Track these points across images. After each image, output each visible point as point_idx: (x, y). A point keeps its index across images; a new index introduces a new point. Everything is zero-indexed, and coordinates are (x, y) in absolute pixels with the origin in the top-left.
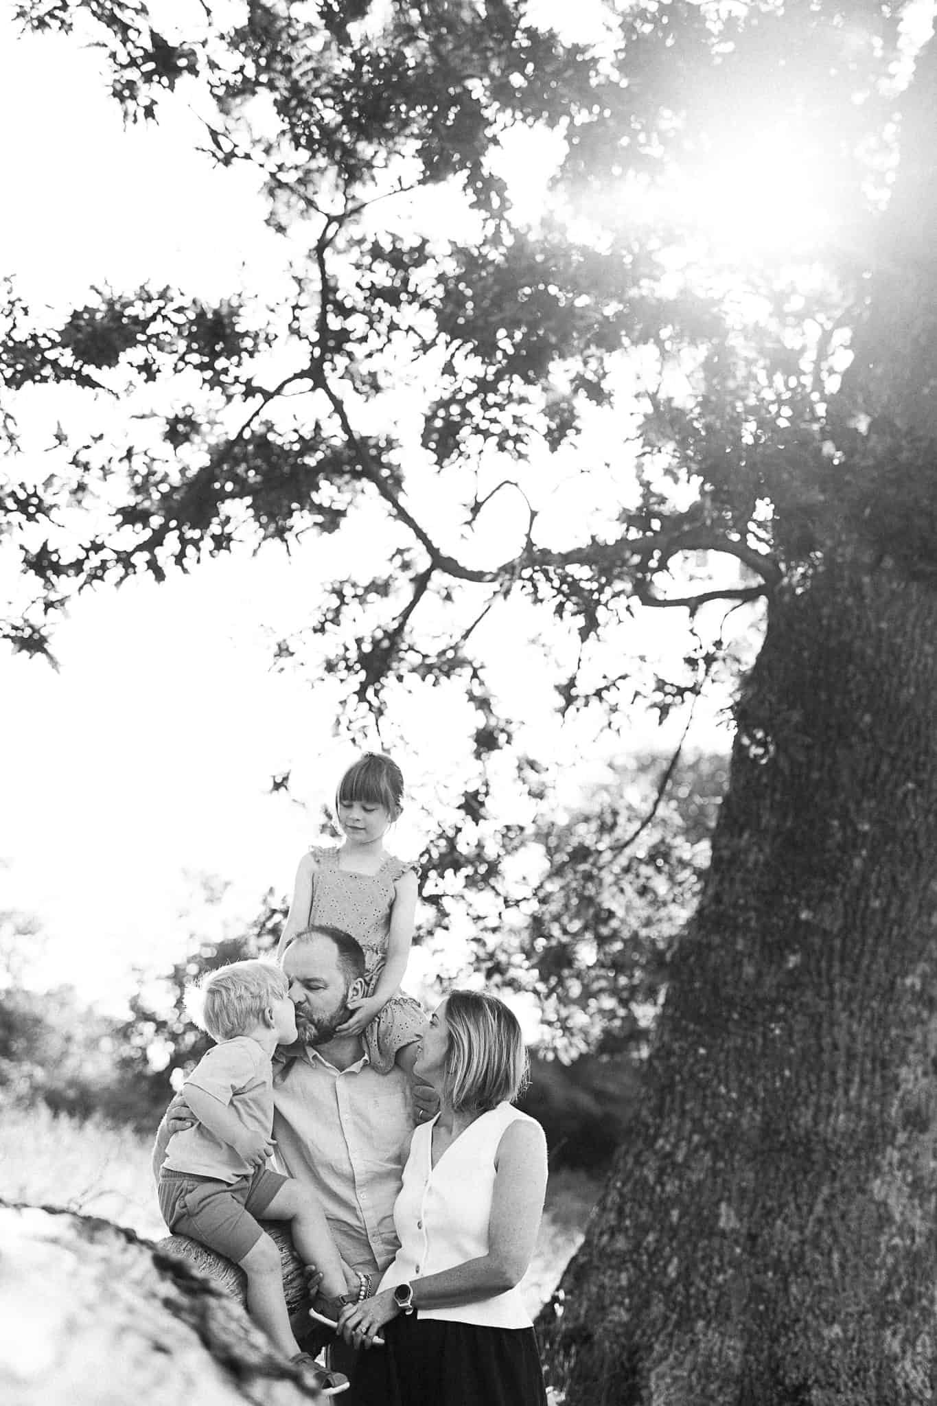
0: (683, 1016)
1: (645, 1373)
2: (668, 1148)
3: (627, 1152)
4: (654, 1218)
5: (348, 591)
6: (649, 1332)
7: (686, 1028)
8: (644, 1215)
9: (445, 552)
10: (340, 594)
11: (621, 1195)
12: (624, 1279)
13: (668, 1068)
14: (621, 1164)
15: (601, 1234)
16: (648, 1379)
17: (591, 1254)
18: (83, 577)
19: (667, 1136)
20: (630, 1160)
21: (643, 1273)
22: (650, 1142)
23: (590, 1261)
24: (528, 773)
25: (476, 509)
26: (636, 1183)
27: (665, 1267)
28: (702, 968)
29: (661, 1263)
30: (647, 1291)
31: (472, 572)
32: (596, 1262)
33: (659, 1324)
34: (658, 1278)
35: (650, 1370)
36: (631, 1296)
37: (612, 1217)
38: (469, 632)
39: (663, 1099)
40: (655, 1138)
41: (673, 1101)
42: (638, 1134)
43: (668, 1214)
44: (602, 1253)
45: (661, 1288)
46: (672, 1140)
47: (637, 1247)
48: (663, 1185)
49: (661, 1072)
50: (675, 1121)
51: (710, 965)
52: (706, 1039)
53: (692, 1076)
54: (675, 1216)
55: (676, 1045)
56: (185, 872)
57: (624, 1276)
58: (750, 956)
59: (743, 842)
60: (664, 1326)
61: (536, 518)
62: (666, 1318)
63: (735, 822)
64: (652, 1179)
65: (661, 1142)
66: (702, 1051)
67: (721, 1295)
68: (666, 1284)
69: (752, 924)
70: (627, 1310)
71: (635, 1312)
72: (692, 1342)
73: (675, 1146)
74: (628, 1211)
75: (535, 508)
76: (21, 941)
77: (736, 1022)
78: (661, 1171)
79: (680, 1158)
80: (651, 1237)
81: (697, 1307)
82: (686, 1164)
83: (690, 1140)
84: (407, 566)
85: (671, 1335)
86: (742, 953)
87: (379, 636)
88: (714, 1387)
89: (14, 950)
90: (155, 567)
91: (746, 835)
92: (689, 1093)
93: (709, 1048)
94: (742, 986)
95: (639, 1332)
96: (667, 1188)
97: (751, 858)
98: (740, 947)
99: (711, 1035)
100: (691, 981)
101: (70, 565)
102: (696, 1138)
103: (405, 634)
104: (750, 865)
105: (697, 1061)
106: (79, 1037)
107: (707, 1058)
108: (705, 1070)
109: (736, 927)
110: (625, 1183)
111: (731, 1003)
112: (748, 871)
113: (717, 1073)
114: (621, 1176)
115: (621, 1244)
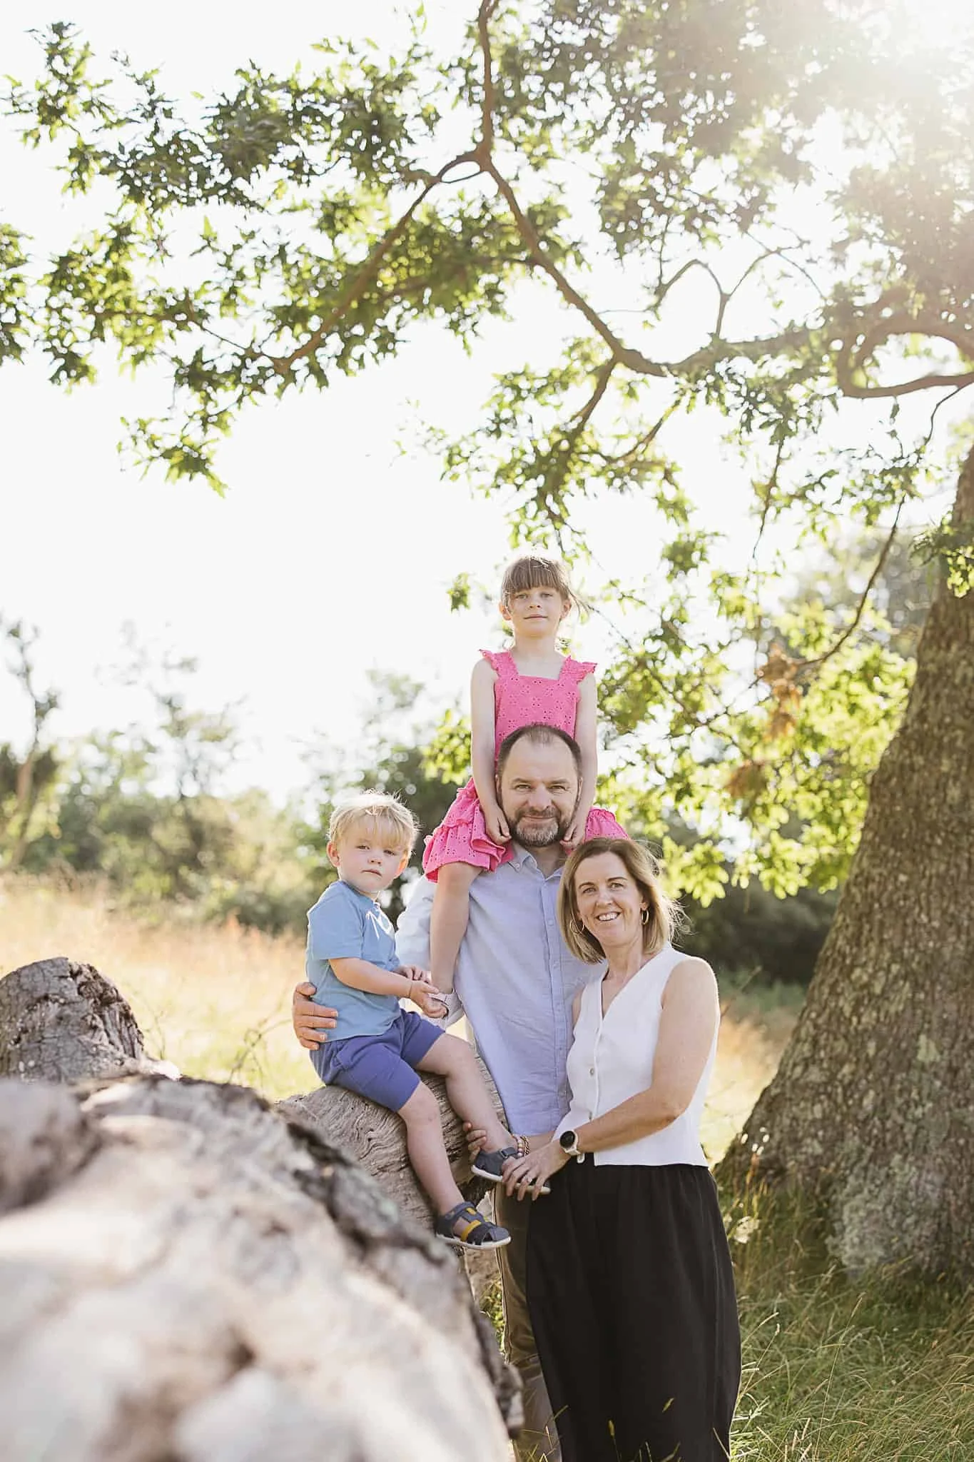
0: (883, 841)
1: (838, 1207)
2: (865, 978)
3: (822, 982)
4: (850, 1050)
5: (523, 385)
6: (843, 1165)
7: (886, 853)
8: (840, 1046)
9: (628, 345)
10: (515, 388)
11: (816, 1026)
12: (818, 1111)
13: (867, 896)
14: (816, 994)
15: (795, 1065)
16: (842, 1214)
17: (783, 1086)
18: (241, 387)
19: (864, 966)
20: (826, 990)
21: (837, 1106)
22: (847, 972)
23: (783, 1094)
25: (662, 291)
26: (831, 1014)
27: (861, 1100)
28: (904, 791)
29: (856, 1096)
30: (842, 1124)
31: (657, 365)
32: (789, 1094)
33: (855, 1155)
34: (853, 1111)
35: (843, 1204)
36: (824, 1129)
37: (806, 1049)
38: (656, 429)
39: (860, 928)
40: (852, 967)
41: (871, 930)
42: (834, 964)
43: (864, 1045)
44: (795, 1084)
45: (856, 1121)
46: (870, 970)
47: (832, 1079)
48: (859, 1016)
49: (858, 899)
50: (873, 951)
51: (913, 787)
52: (908, 864)
53: (891, 904)
54: (871, 1048)
55: (875, 872)
56: (373, 675)
57: (818, 1108)
58: (956, 778)
59: (951, 656)
60: (859, 1159)
61: (728, 304)
62: (861, 1152)
63: (943, 633)
64: (847, 1010)
65: (857, 972)
66: (903, 878)
67: (919, 1128)
68: (861, 1117)
69: (959, 743)
70: (821, 1143)
71: (829, 1145)
72: (888, 1176)
73: (873, 976)
74: (822, 1042)
75: (726, 290)
76: (209, 747)
77: (939, 848)
78: (858, 1003)
79: (877, 990)
80: (846, 1069)
81: (893, 1141)
82: (884, 995)
83: (888, 971)
84: (586, 358)
85: (866, 1169)
86: (947, 775)
87: (557, 437)
88: (909, 1221)
89: (200, 756)
90: (317, 372)
91: (954, 647)
92: (888, 922)
93: (910, 875)
94: (946, 810)
95: (833, 1165)
96: (864, 1020)
97: (959, 673)
98: (945, 768)
99: (913, 861)
100: (892, 805)
101: (227, 374)
102: (895, 968)
103: (585, 435)
104: (957, 681)
105: (897, 889)
106: (270, 846)
107: (908, 885)
108: (906, 898)
109: (940, 747)
110: (819, 1015)
111: (934, 828)
112: (955, 687)
113: (918, 901)
114: (815, 1006)
115: (815, 1075)
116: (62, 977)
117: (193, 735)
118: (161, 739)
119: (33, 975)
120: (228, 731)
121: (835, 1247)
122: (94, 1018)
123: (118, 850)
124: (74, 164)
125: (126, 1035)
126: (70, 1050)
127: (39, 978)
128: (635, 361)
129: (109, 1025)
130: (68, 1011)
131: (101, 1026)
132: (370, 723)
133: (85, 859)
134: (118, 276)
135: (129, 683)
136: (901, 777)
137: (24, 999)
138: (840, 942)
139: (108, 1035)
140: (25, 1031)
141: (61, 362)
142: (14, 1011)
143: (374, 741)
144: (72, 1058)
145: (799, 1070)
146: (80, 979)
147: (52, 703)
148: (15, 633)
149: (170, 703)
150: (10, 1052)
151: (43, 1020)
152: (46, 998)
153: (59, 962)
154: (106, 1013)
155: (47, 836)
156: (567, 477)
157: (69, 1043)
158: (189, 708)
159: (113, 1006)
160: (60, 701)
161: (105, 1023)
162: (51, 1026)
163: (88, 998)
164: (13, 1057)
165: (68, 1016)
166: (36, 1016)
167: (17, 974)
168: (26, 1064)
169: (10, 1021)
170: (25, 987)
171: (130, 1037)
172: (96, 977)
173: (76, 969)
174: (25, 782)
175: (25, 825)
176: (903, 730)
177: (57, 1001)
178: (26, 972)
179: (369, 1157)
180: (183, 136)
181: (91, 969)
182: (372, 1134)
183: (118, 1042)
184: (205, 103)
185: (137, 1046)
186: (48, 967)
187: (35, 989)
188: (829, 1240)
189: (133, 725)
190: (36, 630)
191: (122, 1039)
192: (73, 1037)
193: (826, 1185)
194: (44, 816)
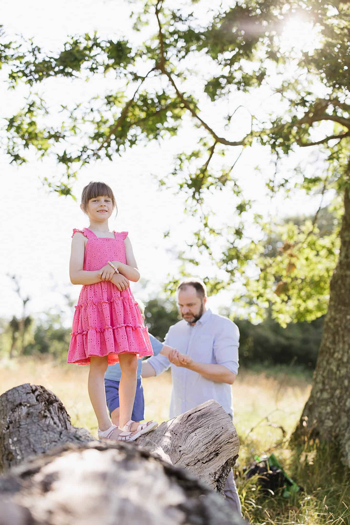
0: (339, 304)
1: (343, 445)
2: (340, 356)
3: (323, 360)
4: (338, 384)
5: (183, 157)
6: (342, 429)
7: (341, 309)
8: (334, 383)
9: (220, 136)
10: (181, 159)
11: (323, 377)
12: (329, 409)
13: (336, 326)
14: (321, 365)
15: (317, 392)
16: (345, 448)
17: (314, 401)
18: (81, 162)
19: (338, 352)
20: (325, 363)
21: (336, 407)
22: (332, 355)
23: (314, 404)
24: (259, 220)
25: (229, 118)
26: (329, 371)
27: (345, 403)
28: (344, 285)
29: (343, 401)
30: (339, 413)
31: (232, 143)
32: (316, 403)
33: (346, 425)
34: (343, 407)
35: (345, 444)
36: (332, 415)
37: (320, 386)
38: (233, 167)
39: (334, 338)
40: (334, 353)
41: (339, 338)
42: (327, 352)
43: (343, 382)
44: (318, 400)
45: (344, 411)
46: (341, 352)
47: (332, 396)
48: (340, 371)
50: (341, 345)
54: (346, 382)
55: (337, 316)
64: (335, 369)
65: (336, 354)
70: (332, 421)
71: (336, 422)
73: (343, 355)
74: (326, 382)
78: (338, 366)
79: (345, 360)
80: (338, 392)
84: (205, 144)
87: (198, 173)
90: (109, 156)
92: (345, 334)
95: (338, 429)
101: (76, 158)
103: (207, 170)
110: (323, 372)
115: (326, 395)
116: (28, 393)
119: (14, 394)
121: (345, 462)
122: (45, 412)
123: (55, 346)
124: (10, 80)
125: (62, 418)
126: (34, 430)
127: (16, 395)
128: (223, 141)
129: (53, 414)
130: (32, 410)
131: (49, 415)
133: (44, 349)
134: (32, 124)
137: (10, 406)
138: (327, 344)
139: (53, 419)
140: (11, 422)
141: (13, 157)
142: (5, 412)
144: (35, 434)
145: (319, 394)
146: (37, 393)
147: (28, 300)
148: (14, 278)
150: (4, 434)
151: (19, 416)
152: (21, 404)
153: (26, 386)
154: (51, 409)
155: (31, 344)
156: (202, 186)
157: (34, 426)
159: (54, 404)
160: (30, 298)
161: (51, 413)
162: (24, 418)
163: (42, 402)
164: (6, 436)
165: (32, 412)
166: (16, 414)
167: (6, 394)
168: (12, 440)
169: (4, 418)
170: (10, 400)
171: (63, 418)
172: (45, 391)
173: (34, 388)
174: (21, 327)
175: (23, 340)
176: (340, 263)
177: (26, 405)
178: (10, 392)
179: (181, 460)
181: (42, 387)
182: (181, 449)
183: (57, 421)
185: (68, 423)
186: (20, 389)
187: (15, 401)
188: (342, 459)
191: (60, 420)
192: (35, 423)
193: (337, 438)
194: (29, 337)
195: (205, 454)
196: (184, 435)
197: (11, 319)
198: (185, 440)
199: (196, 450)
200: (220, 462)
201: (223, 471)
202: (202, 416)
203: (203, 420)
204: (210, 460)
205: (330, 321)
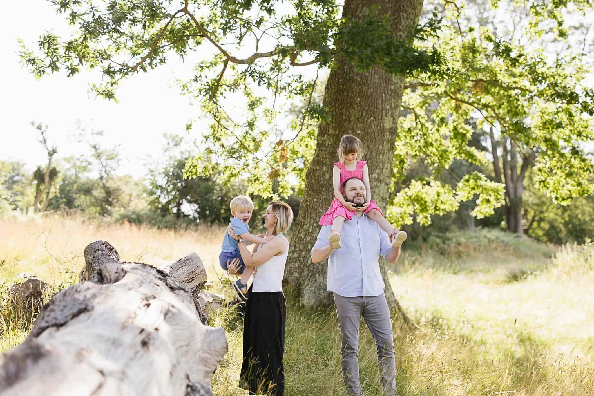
0: (310, 190)
2: (307, 228)
6: (304, 278)
7: (311, 194)
8: (302, 247)
9: (231, 56)
10: (202, 67)
11: (295, 242)
12: (297, 265)
14: (295, 233)
16: (304, 291)
18: (122, 74)
21: (302, 263)
22: (302, 226)
27: (308, 261)
29: (306, 260)
30: (303, 268)
31: (240, 61)
35: (304, 289)
36: (299, 269)
37: (293, 248)
39: (305, 214)
41: (308, 214)
43: (307, 246)
47: (300, 256)
49: (304, 206)
50: (309, 220)
51: (316, 175)
52: (316, 196)
53: (313, 207)
54: (309, 247)
55: (308, 199)
56: (165, 136)
57: (297, 264)
58: (327, 172)
59: (325, 139)
60: (308, 277)
61: (259, 42)
62: (308, 275)
63: (323, 132)
64: (303, 237)
65: (305, 226)
66: (315, 200)
67: (323, 267)
68: (308, 265)
69: (328, 163)
70: (298, 273)
71: (300, 274)
72: (315, 280)
73: (309, 227)
74: (297, 246)
75: (258, 38)
76: (109, 162)
77: (324, 191)
78: (306, 234)
79: (310, 231)
80: (303, 253)
81: (316, 271)
82: (312, 232)
83: (313, 225)
84: (220, 59)
85: (309, 279)
86: (325, 171)
87: (214, 82)
88: (322, 291)
89: (107, 164)
90: (143, 68)
91: (326, 136)
92: (312, 212)
93: (317, 199)
94: (325, 181)
95: (301, 279)
96: (307, 239)
97: (327, 143)
98: (324, 170)
99: (318, 195)
100: (311, 180)
101: (118, 71)
102: (315, 225)
103: (222, 80)
104: (327, 145)
105: (314, 203)
106: (134, 194)
107: (317, 202)
108: (316, 205)
109: (323, 164)
110: (296, 239)
111: (322, 185)
112: (326, 147)
113: (319, 206)
114: (295, 237)
115: (296, 255)
116: (101, 244)
117: (104, 158)
118: (93, 160)
119: (94, 245)
120: (116, 155)
121: (302, 300)
122: (109, 253)
123: (81, 200)
124: (71, 18)
125: (117, 256)
127: (96, 245)
128: (234, 60)
129: (113, 255)
130: (103, 252)
131: (111, 255)
132: (165, 151)
133: (70, 203)
135: (79, 141)
136: (313, 173)
137: (93, 250)
138: (300, 219)
140: (94, 257)
141: (70, 71)
142: (91, 253)
143: (167, 158)
145: (291, 254)
146: (105, 245)
147: (54, 151)
148: (39, 128)
149: (95, 147)
151: (98, 254)
152: (98, 250)
153: (100, 241)
154: (112, 252)
155: (56, 197)
156: (218, 92)
158: (102, 149)
159: (113, 250)
160: (58, 150)
162: (100, 256)
163: (107, 249)
164: (92, 263)
168: (96, 264)
169: (90, 256)
172: (109, 244)
173: (104, 242)
174: (47, 179)
175: (48, 193)
177: (101, 250)
178: (92, 244)
180: (101, 16)
181: (107, 242)
183: (115, 258)
184: (106, 3)
185: (119, 259)
186: (97, 242)
187: (95, 248)
188: (300, 299)
189: (82, 155)
190: (47, 127)
192: (105, 258)
193: (299, 285)
194: (54, 190)
195: (187, 279)
196: (177, 268)
197: (35, 169)
198: (177, 271)
199: (182, 276)
200: (196, 283)
201: (197, 288)
202: (187, 260)
203: (187, 262)
204: (189, 282)
205: (303, 202)
